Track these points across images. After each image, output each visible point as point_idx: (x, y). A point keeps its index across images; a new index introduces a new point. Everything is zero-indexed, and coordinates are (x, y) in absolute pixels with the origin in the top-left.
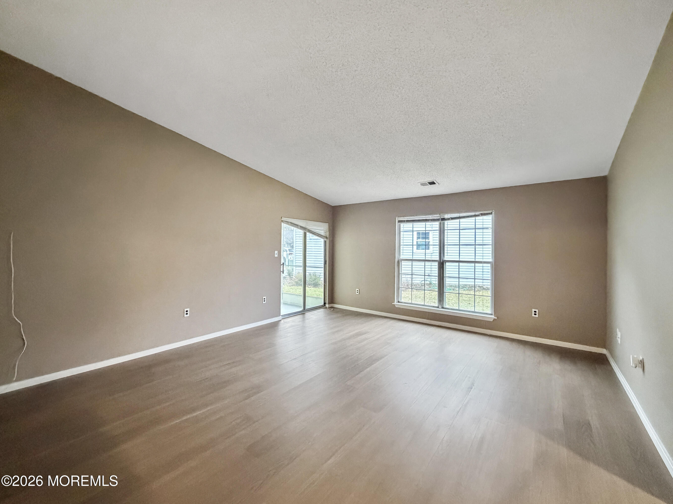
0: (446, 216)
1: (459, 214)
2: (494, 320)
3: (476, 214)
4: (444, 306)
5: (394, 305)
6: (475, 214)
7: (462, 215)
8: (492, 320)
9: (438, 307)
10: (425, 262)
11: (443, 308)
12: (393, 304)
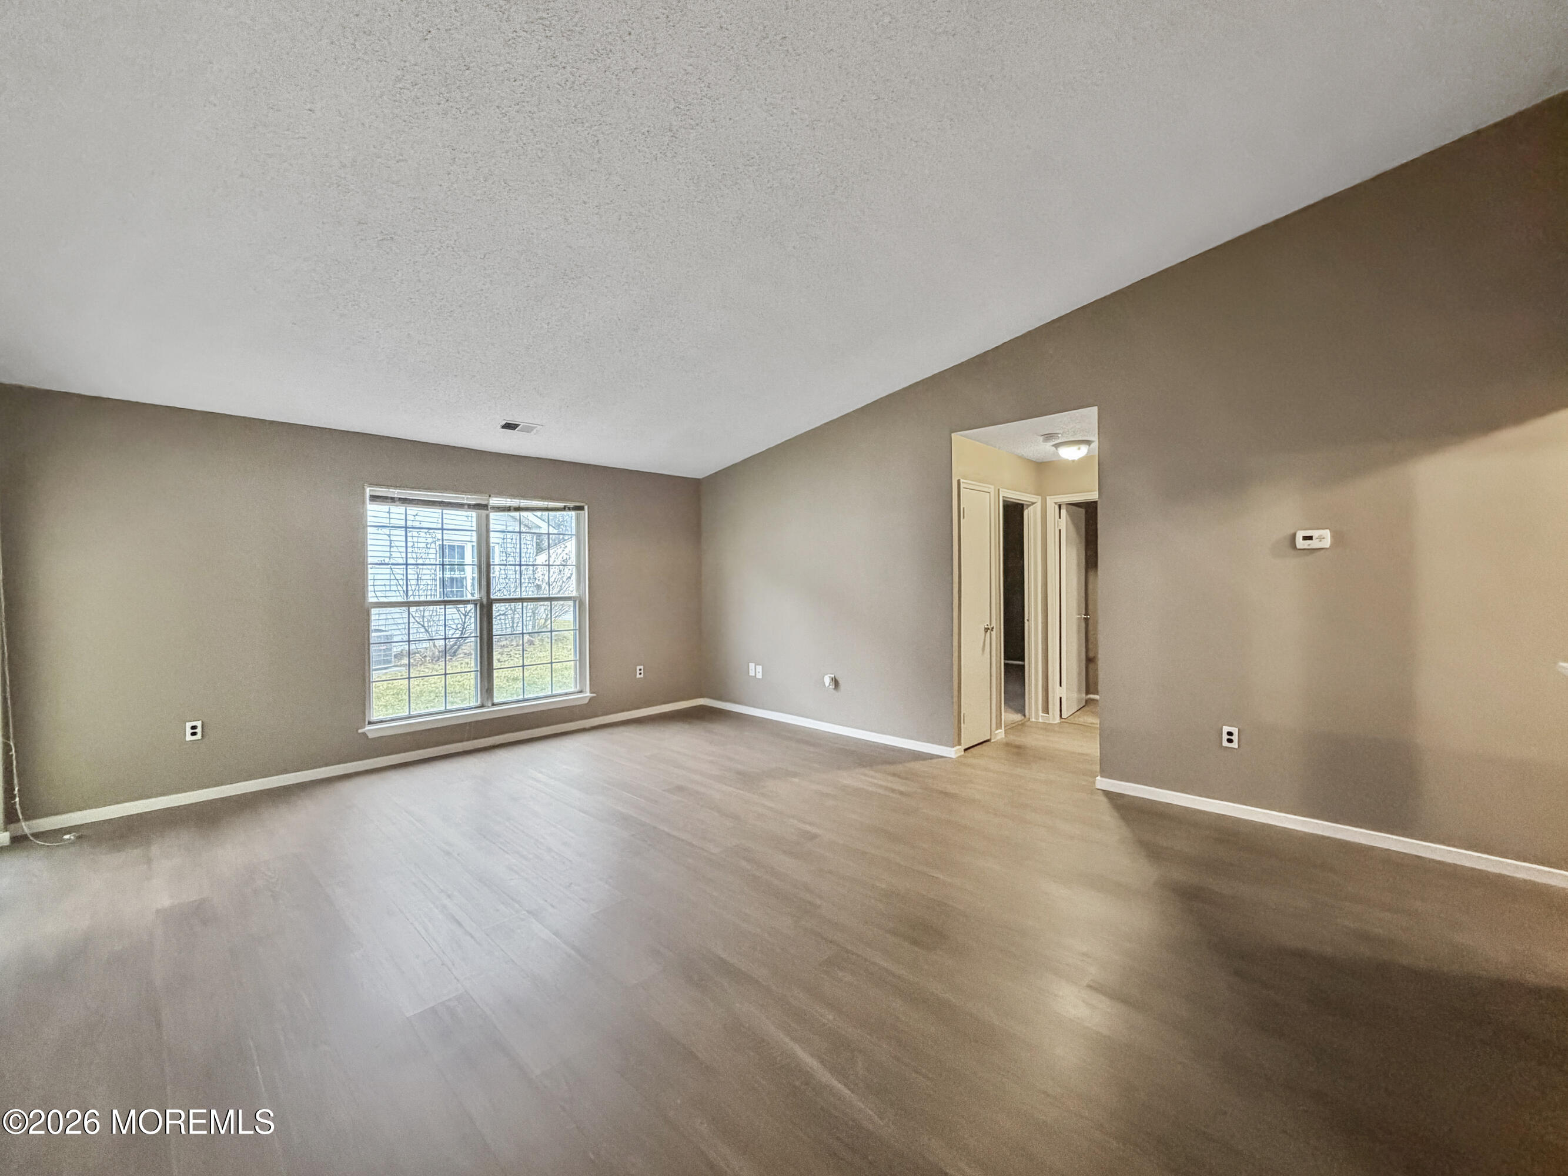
0: (495, 501)
1: (518, 501)
2: (591, 699)
3: (549, 507)
4: (496, 701)
5: (364, 734)
6: (548, 505)
7: (524, 503)
8: (586, 701)
9: (482, 706)
10: (445, 605)
11: (493, 705)
12: (360, 731)
